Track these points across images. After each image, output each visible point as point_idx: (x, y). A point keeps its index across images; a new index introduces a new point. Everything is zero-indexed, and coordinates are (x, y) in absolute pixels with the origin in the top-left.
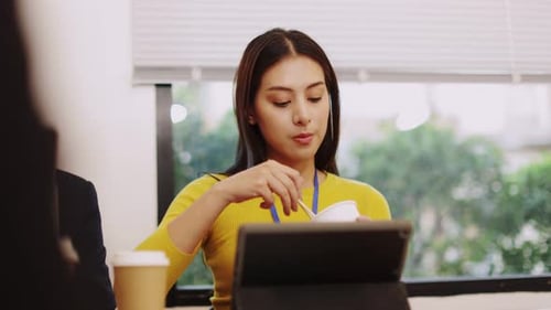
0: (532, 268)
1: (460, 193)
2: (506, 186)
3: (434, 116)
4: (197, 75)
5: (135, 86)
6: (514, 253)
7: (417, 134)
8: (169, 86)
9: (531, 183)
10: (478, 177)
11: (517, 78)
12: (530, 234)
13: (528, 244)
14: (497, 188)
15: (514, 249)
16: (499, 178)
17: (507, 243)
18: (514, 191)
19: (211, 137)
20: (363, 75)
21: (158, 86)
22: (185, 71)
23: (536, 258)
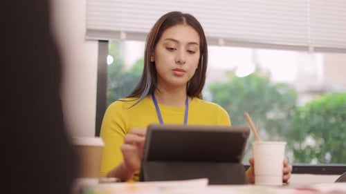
0: (311, 161)
1: (271, 115)
2: (298, 113)
3: (258, 69)
4: (123, 36)
5: (86, 40)
6: (300, 152)
7: (248, 79)
8: (107, 41)
9: (312, 111)
10: (282, 106)
11: (311, 49)
12: (310, 141)
13: (309, 147)
14: (293, 114)
15: (301, 150)
16: (294, 107)
17: (297, 146)
18: (303, 116)
19: (127, 74)
20: (221, 42)
21: (100, 41)
22: (116, 34)
23: (313, 155)
